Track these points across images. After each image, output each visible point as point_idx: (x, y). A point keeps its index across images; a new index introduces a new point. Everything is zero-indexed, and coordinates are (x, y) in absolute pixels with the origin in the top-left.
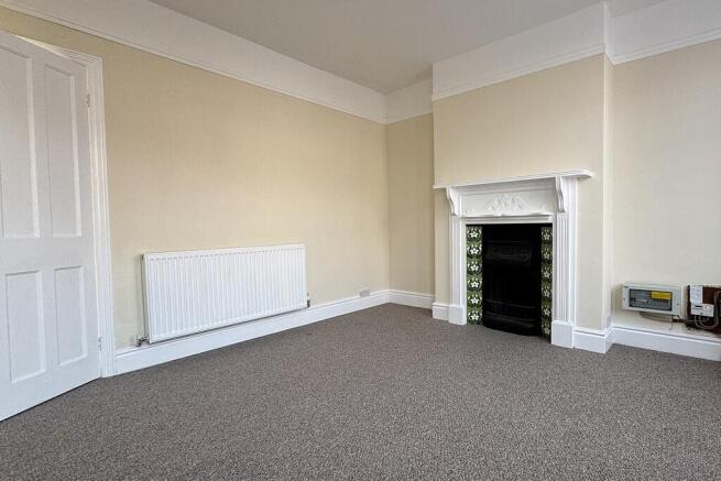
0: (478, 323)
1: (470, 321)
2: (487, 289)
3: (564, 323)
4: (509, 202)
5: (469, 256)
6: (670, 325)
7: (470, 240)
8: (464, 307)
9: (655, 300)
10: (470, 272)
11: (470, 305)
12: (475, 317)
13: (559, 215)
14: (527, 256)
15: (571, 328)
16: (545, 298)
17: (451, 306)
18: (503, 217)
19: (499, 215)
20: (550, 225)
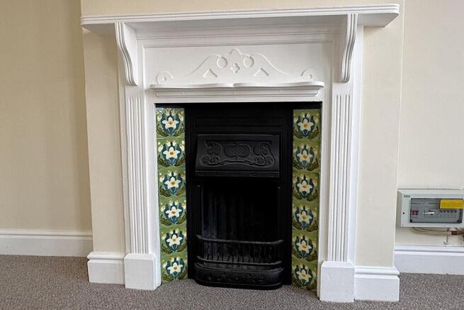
0: (180, 277)
1: (166, 277)
2: (194, 219)
3: (339, 264)
4: (245, 63)
5: (163, 162)
6: (444, 239)
7: (163, 132)
8: (154, 254)
9: (445, 210)
10: (164, 192)
11: (166, 250)
12: (176, 268)
13: (338, 89)
14: (272, 160)
15: (354, 269)
16: (301, 226)
17: (129, 256)
18: (239, 89)
19: (231, 85)
20: (317, 105)
